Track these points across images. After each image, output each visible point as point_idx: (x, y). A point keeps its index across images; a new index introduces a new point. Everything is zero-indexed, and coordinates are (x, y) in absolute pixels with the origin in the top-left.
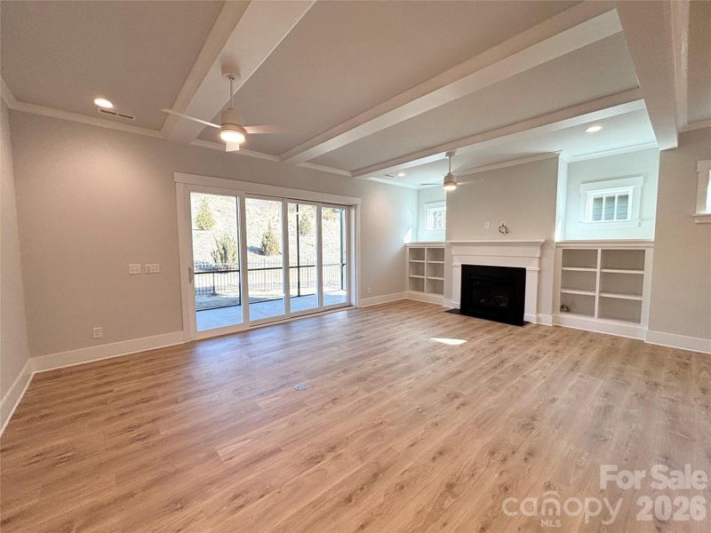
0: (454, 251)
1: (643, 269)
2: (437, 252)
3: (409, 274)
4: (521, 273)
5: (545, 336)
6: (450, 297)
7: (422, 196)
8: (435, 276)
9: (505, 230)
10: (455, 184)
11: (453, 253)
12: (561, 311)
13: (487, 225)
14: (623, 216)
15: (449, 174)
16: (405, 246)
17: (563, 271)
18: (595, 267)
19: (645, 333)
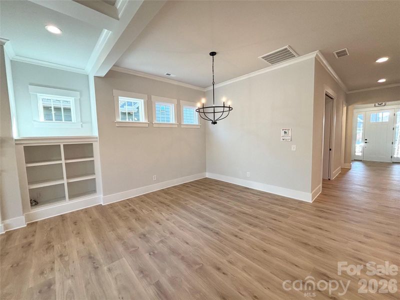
1: (92, 157)
5: (30, 244)
12: (32, 205)
14: (69, 118)
17: (27, 168)
18: (61, 160)
19: (102, 199)
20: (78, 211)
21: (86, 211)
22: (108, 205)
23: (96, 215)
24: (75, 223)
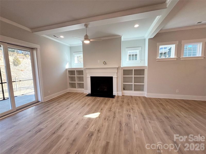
0: (88, 71)
1: (144, 75)
2: (80, 72)
3: (69, 81)
4: (111, 78)
6: (87, 89)
7: (72, 49)
8: (80, 81)
9: (105, 63)
10: (89, 40)
11: (87, 72)
12: (123, 90)
13: (99, 61)
14: (136, 59)
15: (86, 35)
16: (66, 70)
17: (123, 77)
18: (132, 75)
19: (146, 94)
20: (136, 96)
21: (139, 97)
22: (149, 98)
23: (143, 100)
24: (136, 100)
